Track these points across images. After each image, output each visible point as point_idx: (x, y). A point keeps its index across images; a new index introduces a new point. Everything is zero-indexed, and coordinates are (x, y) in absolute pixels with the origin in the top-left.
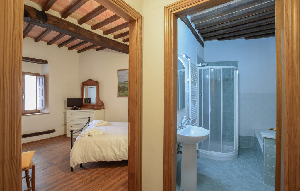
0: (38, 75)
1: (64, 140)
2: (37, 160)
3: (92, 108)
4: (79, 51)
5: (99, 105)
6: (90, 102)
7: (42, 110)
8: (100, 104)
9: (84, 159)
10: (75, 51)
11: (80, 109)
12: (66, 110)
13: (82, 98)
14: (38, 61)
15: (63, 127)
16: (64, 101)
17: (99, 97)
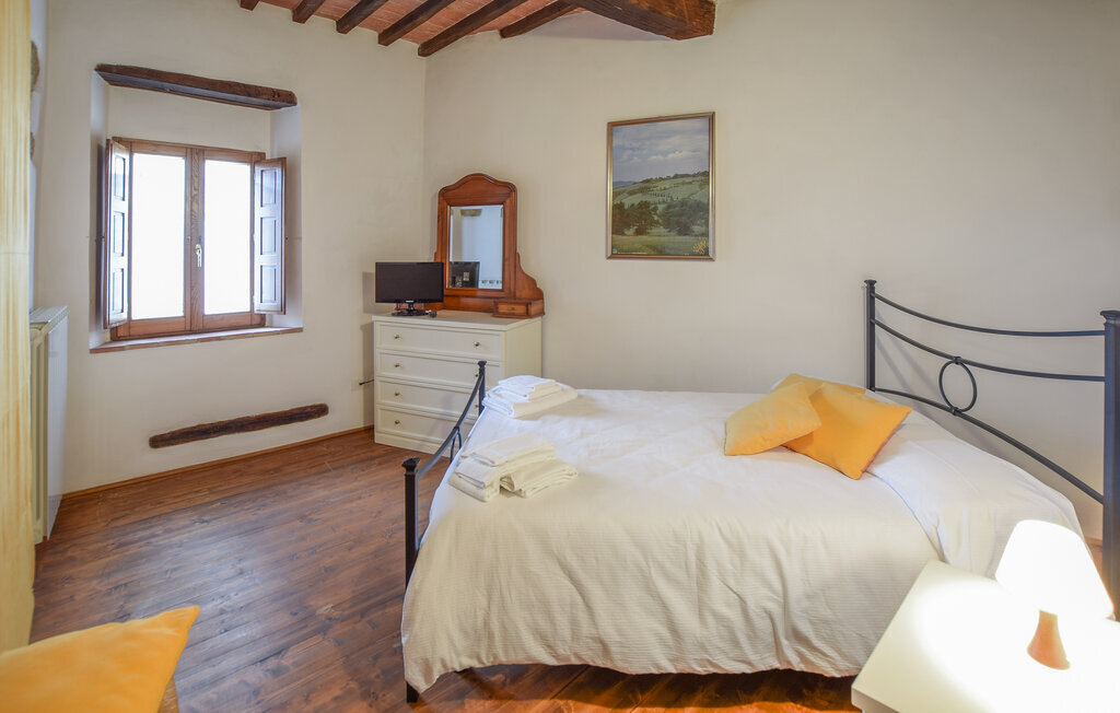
0: (256, 159)
1: (363, 461)
2: (240, 581)
3: (485, 311)
4: (427, 48)
5: (518, 294)
6: (473, 282)
7: (276, 317)
8: (525, 293)
9: (484, 642)
10: (406, 46)
11: (433, 316)
12: (374, 318)
13: (439, 260)
14: (257, 96)
15: (360, 393)
16: (365, 276)
17: (516, 256)
